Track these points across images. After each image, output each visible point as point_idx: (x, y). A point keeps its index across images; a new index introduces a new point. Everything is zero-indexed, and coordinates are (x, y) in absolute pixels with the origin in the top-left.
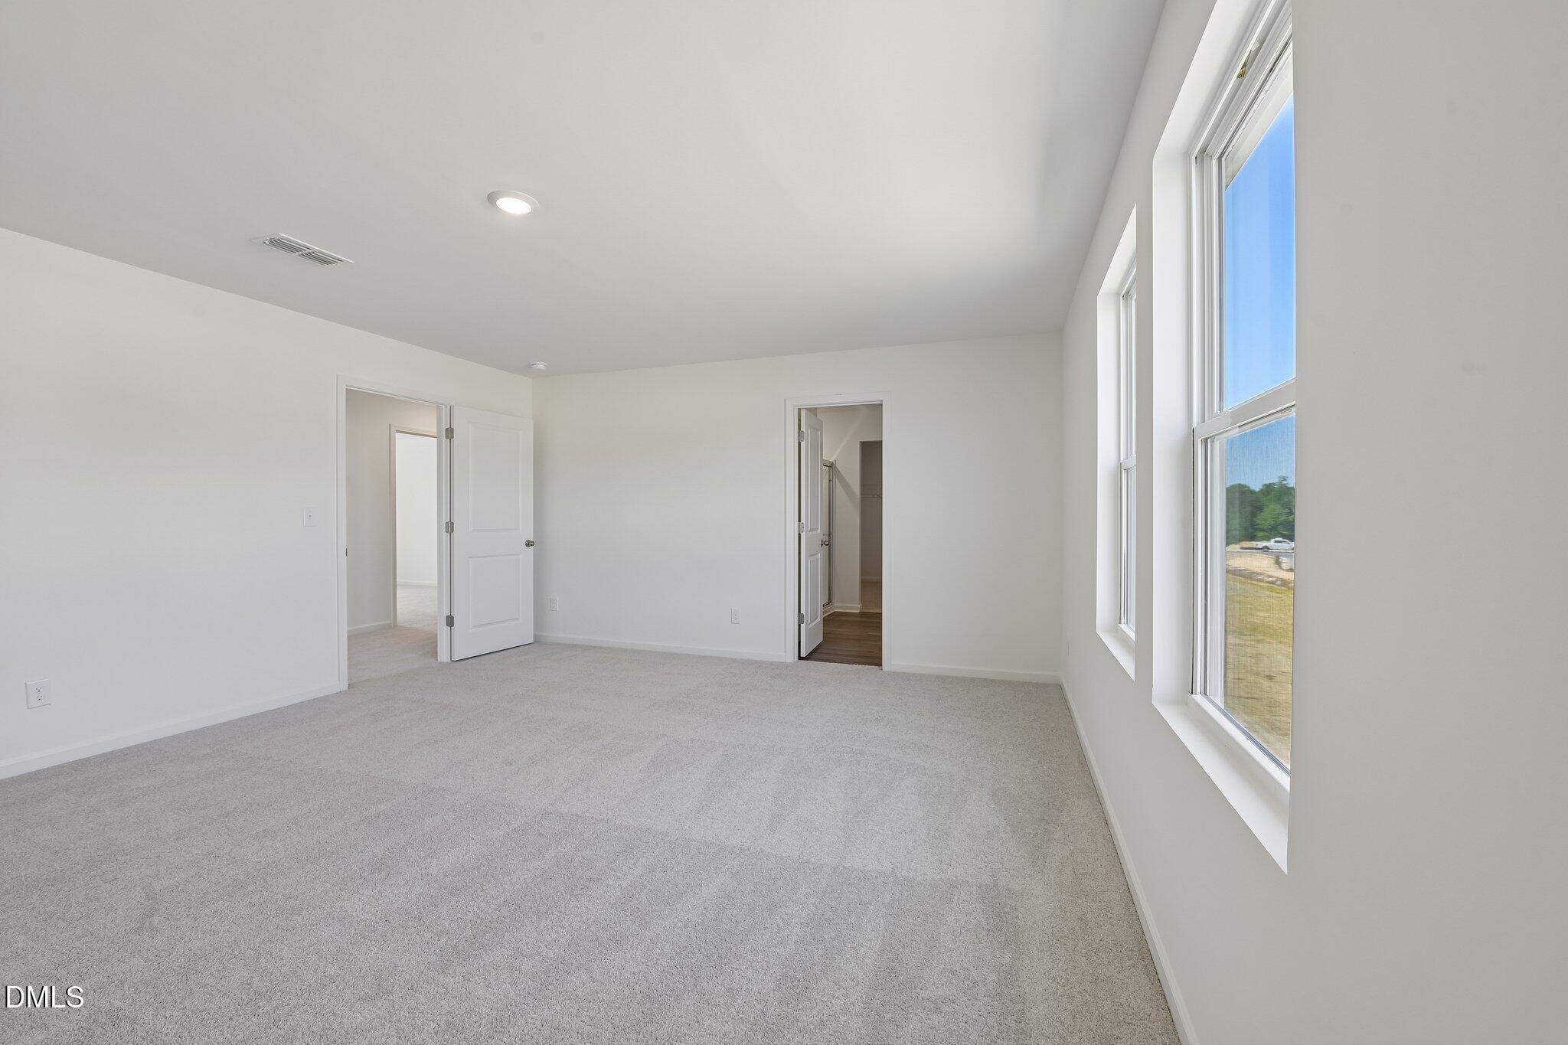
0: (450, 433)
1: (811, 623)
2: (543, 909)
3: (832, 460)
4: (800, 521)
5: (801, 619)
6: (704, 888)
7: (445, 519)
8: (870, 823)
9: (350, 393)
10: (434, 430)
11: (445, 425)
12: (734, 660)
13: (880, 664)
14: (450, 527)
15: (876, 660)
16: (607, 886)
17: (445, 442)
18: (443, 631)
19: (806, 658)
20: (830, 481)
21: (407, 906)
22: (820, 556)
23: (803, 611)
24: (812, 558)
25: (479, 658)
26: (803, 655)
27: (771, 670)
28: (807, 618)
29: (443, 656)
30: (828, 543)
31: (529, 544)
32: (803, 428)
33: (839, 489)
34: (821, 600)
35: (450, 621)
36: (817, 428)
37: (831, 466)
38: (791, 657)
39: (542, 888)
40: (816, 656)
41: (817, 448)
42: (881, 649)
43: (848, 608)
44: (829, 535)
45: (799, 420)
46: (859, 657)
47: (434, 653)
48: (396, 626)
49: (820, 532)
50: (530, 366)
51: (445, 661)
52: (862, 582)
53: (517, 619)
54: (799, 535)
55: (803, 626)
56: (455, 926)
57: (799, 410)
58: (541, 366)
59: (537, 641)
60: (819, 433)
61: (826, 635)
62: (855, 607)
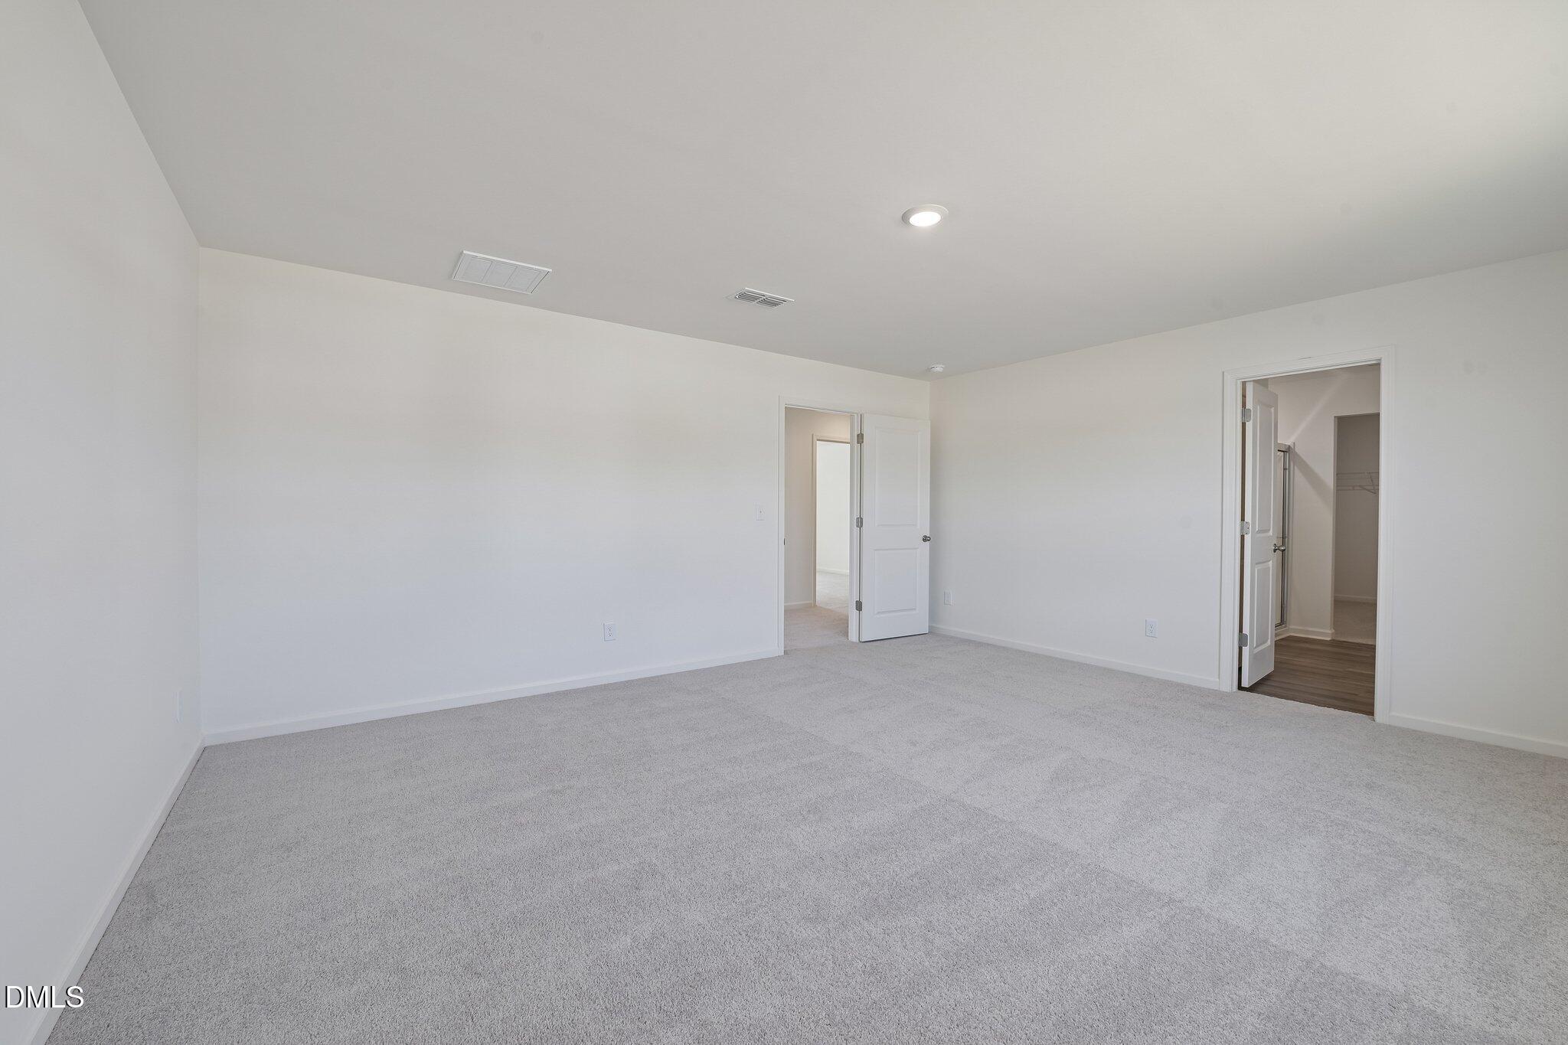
0: (860, 438)
1: (1257, 646)
2: (952, 892)
3: (1289, 443)
4: (1243, 519)
5: (1242, 640)
6: (1124, 928)
7: (856, 515)
8: (1364, 919)
9: (789, 411)
10: (847, 436)
11: (857, 432)
12: (1148, 679)
13: (1370, 712)
14: (860, 522)
15: (1366, 707)
16: (1014, 890)
17: (857, 446)
18: (853, 614)
19: (1251, 689)
20: (1285, 469)
21: (836, 850)
22: (1272, 564)
23: (1246, 630)
24: (1260, 567)
25: (882, 642)
26: (1245, 684)
27: (1204, 698)
28: (1254, 640)
29: (853, 637)
30: (1282, 550)
31: (926, 539)
32: (1249, 405)
33: (1299, 479)
34: (1272, 617)
35: (859, 606)
36: (1269, 404)
37: (1286, 451)
38: (1228, 684)
39: (950, 872)
40: (1264, 688)
41: (1270, 429)
42: (1373, 692)
43: (1307, 632)
44: (1283, 538)
45: (1244, 396)
46: (1335, 698)
47: (846, 634)
48: (815, 606)
49: (1273, 534)
50: (929, 370)
51: (854, 641)
52: (1335, 601)
53: (915, 609)
54: (1242, 537)
55: (1246, 650)
56: (874, 881)
57: (1244, 384)
58: (939, 368)
59: (932, 632)
60: (1272, 410)
61: (1278, 663)
62: (1324, 632)
